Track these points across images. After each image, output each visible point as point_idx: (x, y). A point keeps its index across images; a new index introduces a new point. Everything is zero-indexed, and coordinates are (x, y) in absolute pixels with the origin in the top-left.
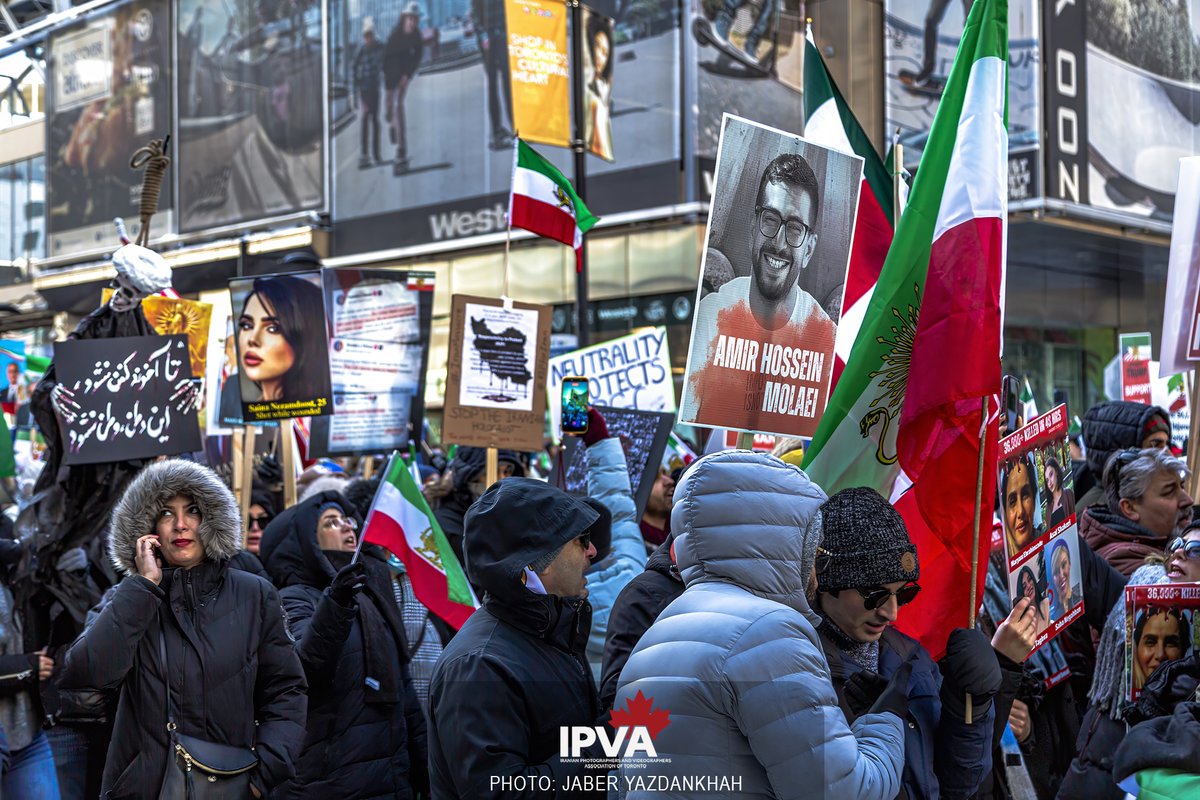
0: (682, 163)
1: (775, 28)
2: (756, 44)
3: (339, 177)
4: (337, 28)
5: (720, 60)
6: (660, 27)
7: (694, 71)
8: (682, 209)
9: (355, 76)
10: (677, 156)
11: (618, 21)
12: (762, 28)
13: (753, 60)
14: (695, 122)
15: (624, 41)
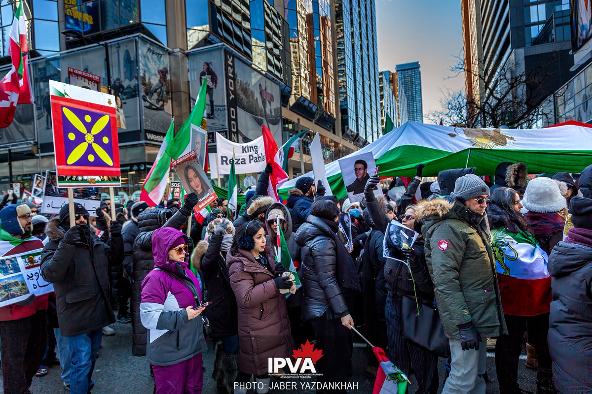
0: (140, 131)
1: (163, 98)
2: (159, 102)
3: (40, 132)
4: (37, 91)
5: (150, 106)
6: (133, 96)
7: (143, 108)
8: (141, 142)
9: (44, 104)
10: (139, 129)
11: (122, 94)
12: (160, 98)
13: (158, 106)
14: (144, 120)
15: (124, 99)
